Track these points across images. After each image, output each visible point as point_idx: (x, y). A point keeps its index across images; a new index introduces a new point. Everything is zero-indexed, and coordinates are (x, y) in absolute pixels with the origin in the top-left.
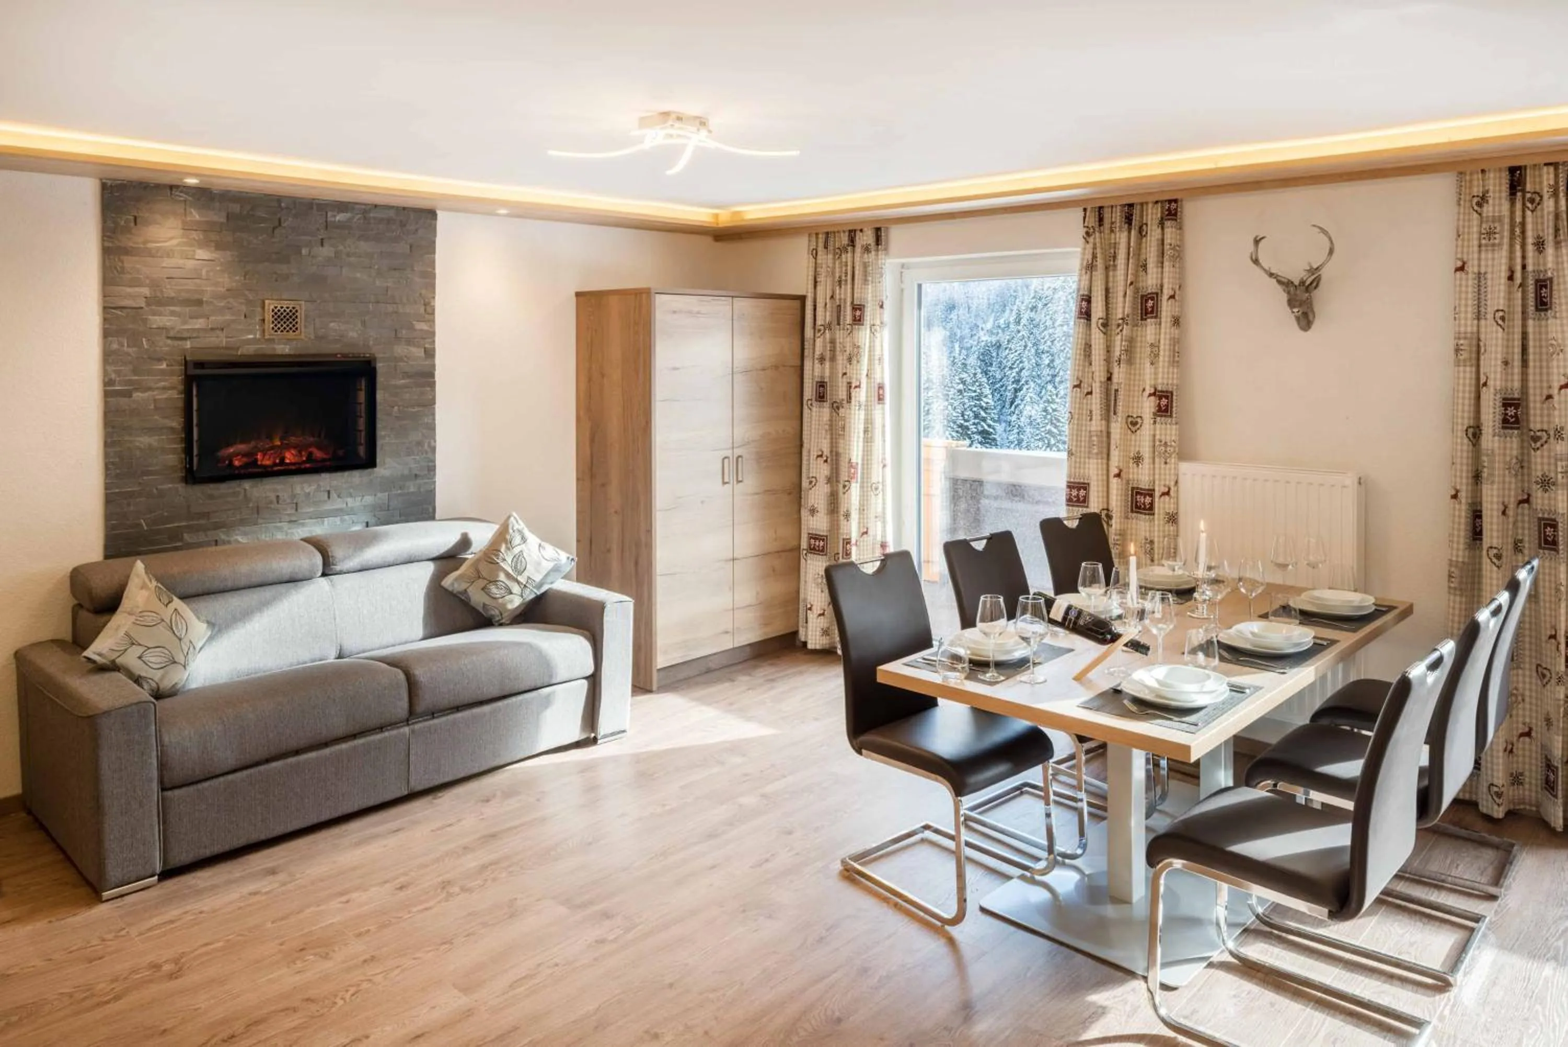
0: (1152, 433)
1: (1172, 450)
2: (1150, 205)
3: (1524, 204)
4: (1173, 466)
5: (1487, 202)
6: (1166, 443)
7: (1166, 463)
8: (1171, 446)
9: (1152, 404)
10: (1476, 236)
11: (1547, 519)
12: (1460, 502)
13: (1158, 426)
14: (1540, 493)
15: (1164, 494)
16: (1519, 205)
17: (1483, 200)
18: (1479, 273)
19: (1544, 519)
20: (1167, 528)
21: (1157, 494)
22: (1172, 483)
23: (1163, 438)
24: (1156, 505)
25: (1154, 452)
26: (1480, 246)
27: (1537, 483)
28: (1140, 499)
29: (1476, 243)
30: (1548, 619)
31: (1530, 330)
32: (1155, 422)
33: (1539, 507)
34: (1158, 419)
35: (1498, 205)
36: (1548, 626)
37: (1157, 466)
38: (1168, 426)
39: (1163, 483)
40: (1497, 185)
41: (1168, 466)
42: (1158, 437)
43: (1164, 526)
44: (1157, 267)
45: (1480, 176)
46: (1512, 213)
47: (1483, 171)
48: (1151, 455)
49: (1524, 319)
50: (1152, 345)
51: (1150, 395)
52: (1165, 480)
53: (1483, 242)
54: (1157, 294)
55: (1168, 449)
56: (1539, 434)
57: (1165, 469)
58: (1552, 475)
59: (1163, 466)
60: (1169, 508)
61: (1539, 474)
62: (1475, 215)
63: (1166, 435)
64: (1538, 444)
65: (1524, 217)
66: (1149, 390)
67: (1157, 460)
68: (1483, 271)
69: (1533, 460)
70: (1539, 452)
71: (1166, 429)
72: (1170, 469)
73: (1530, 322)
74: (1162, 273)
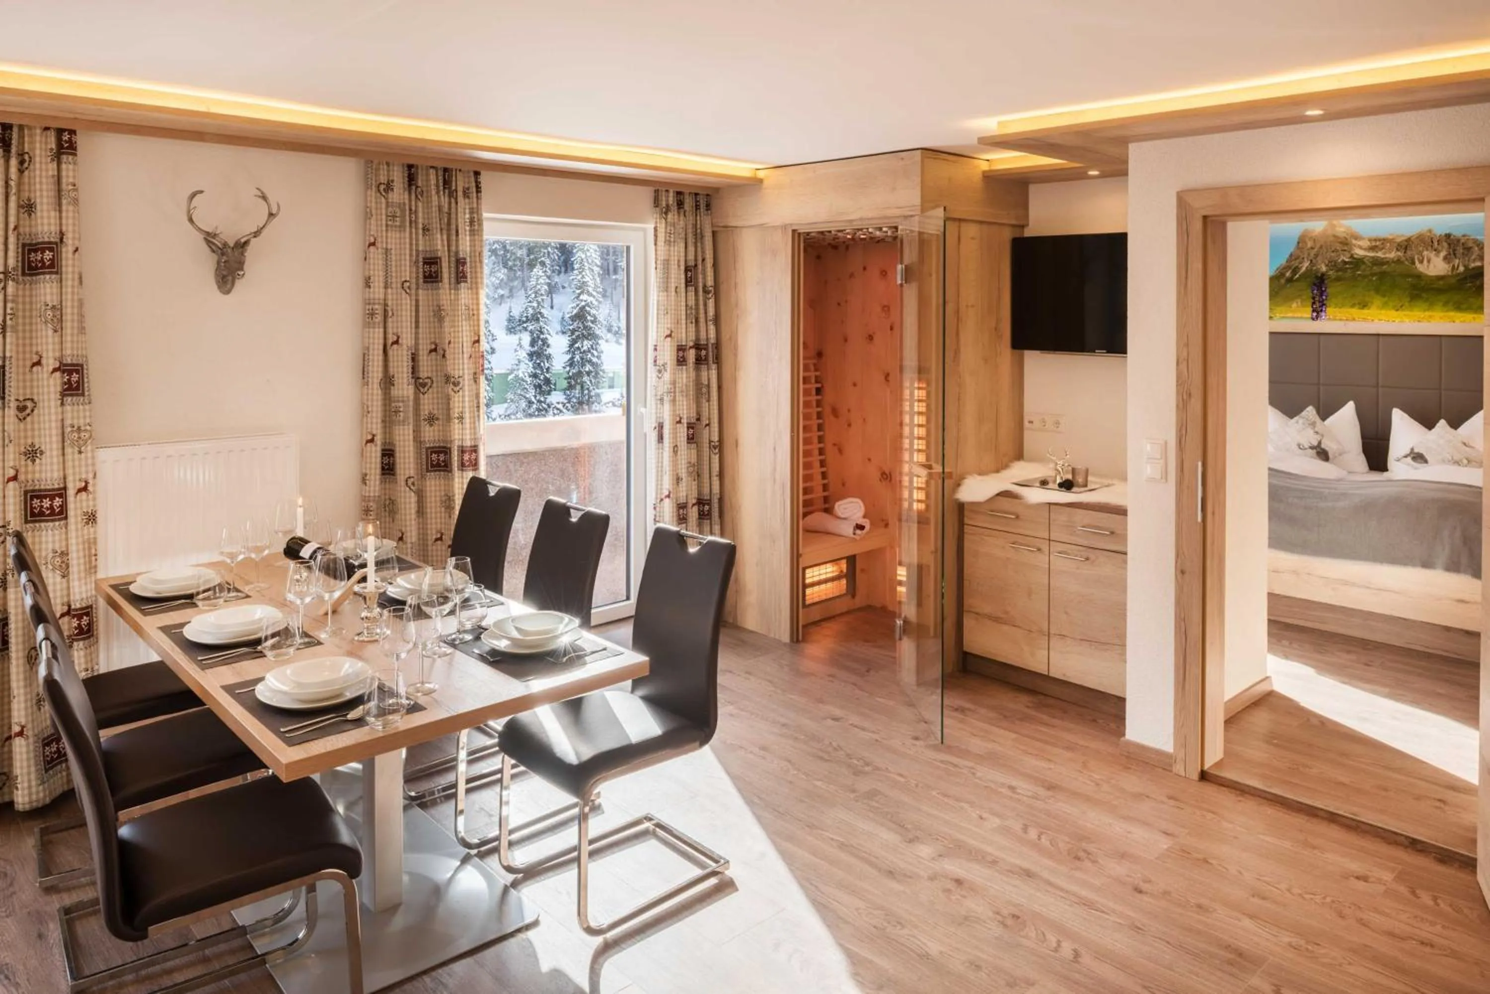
0: (60, 417)
1: (87, 435)
2: (38, 131)
3: (416, 196)
4: (89, 455)
5: (392, 190)
6: (79, 428)
7: (80, 452)
8: (86, 431)
9: (59, 382)
10: (384, 217)
11: (433, 448)
12: (376, 445)
13: (68, 408)
14: (427, 428)
15: (80, 491)
16: (413, 197)
17: (389, 187)
18: (387, 249)
19: (430, 448)
20: (86, 532)
21: (71, 492)
22: (91, 476)
23: (75, 422)
24: (71, 506)
25: (63, 442)
26: (387, 225)
27: (425, 420)
28: (36, 503)
29: (384, 222)
30: (434, 526)
31: (421, 298)
32: (62, 404)
33: (427, 439)
34: (69, 399)
35: (399, 194)
36: (434, 532)
37: (69, 457)
38: (81, 407)
39: (77, 477)
40: (398, 177)
41: (83, 455)
42: (68, 422)
43: (82, 529)
44: (55, 210)
45: (385, 167)
46: (410, 200)
47: (388, 164)
48: (60, 446)
49: (417, 289)
50: (54, 307)
51: (55, 370)
52: (80, 473)
53: (390, 223)
54: (56, 243)
55: (82, 434)
56: (426, 381)
57: (80, 459)
58: (436, 412)
59: (77, 456)
60: (88, 507)
61: (427, 413)
62: (383, 200)
63: (78, 418)
64: (426, 389)
65: (416, 206)
66: (50, 363)
67: (68, 450)
68: (389, 247)
69: (422, 402)
70: (426, 395)
71: (78, 411)
72: (86, 458)
73: (420, 291)
74: (61, 218)
